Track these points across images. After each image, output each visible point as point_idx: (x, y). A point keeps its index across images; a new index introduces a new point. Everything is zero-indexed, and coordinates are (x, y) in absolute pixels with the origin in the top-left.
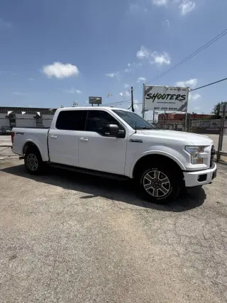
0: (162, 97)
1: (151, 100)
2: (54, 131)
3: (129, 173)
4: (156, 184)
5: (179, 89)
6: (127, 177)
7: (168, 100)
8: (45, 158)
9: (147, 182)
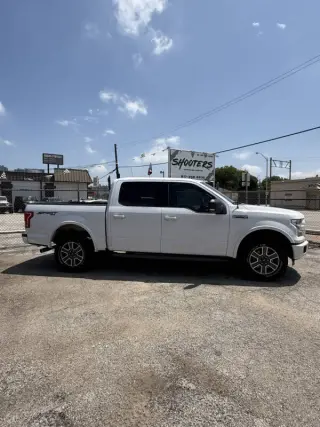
0: (189, 163)
1: (178, 167)
2: (117, 208)
3: (233, 253)
4: (264, 260)
5: (205, 155)
6: (231, 258)
7: (196, 168)
8: (99, 245)
9: (253, 260)
